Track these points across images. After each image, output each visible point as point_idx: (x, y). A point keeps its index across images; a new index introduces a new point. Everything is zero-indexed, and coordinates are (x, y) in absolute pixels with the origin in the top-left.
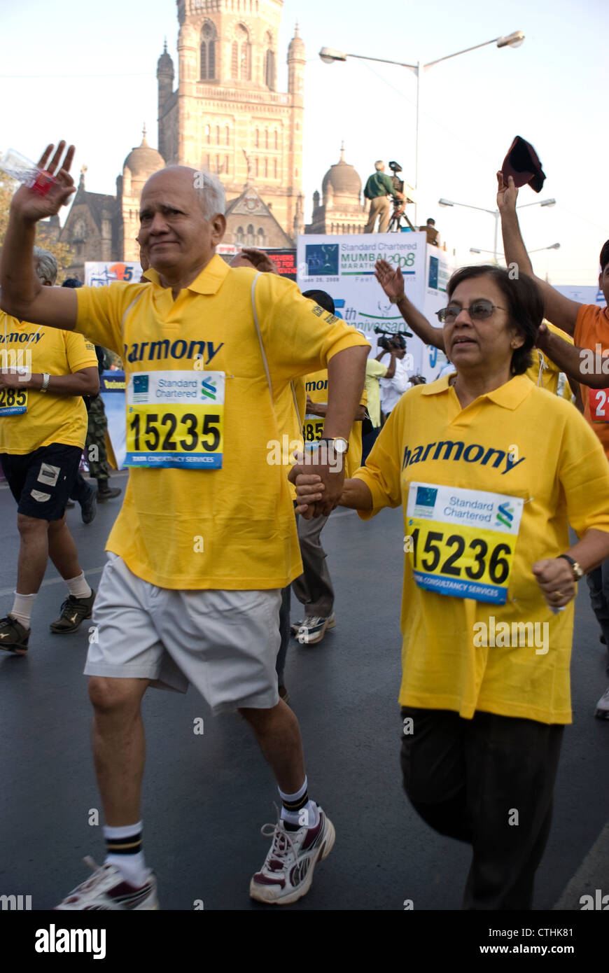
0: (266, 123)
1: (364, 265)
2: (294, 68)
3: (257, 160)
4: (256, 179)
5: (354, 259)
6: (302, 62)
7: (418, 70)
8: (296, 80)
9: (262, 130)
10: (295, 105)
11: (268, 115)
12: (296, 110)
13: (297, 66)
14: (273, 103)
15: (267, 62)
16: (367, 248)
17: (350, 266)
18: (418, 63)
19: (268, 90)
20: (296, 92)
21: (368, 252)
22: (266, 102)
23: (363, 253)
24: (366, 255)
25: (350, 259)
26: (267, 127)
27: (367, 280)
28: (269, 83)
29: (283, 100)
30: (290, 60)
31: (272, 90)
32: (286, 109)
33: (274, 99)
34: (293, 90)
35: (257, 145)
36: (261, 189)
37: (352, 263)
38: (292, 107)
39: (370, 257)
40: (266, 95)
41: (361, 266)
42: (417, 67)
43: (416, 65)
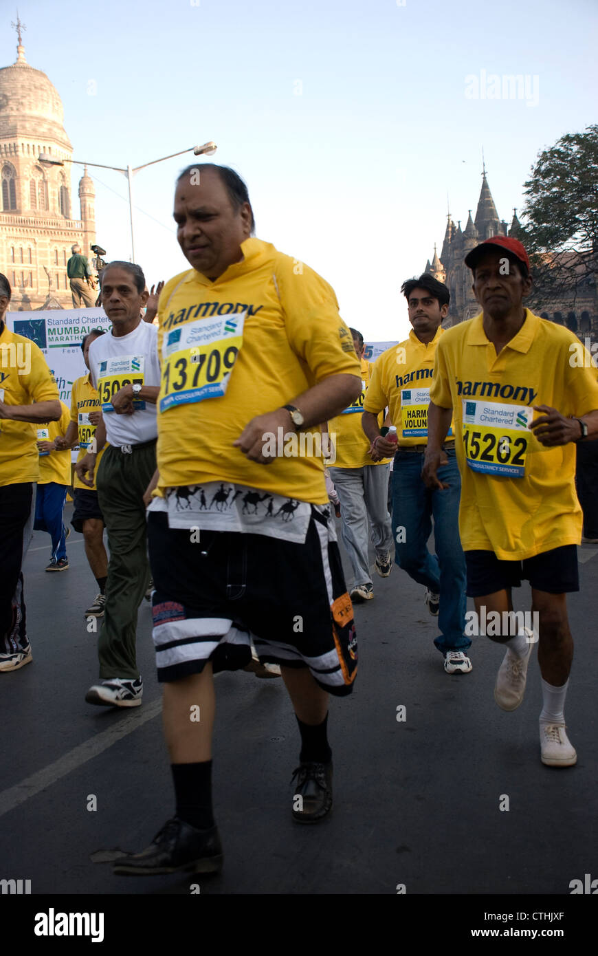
0: (64, 245)
1: (70, 338)
2: (85, 200)
3: (57, 275)
4: (57, 290)
5: (60, 333)
6: (92, 196)
7: (128, 173)
8: (87, 210)
9: (60, 250)
10: (88, 230)
11: (64, 238)
12: (89, 234)
13: (88, 199)
14: (68, 228)
15: (62, 196)
16: (72, 322)
17: (57, 339)
18: (128, 167)
19: (64, 218)
20: (88, 219)
21: (73, 326)
22: (63, 228)
23: (68, 326)
24: (71, 328)
25: (57, 333)
26: (64, 248)
27: (73, 351)
28: (65, 212)
29: (77, 226)
30: (81, 194)
31: (67, 218)
32: (80, 233)
33: (69, 225)
34: (85, 218)
35: (57, 263)
36: (62, 299)
37: (59, 336)
38: (85, 232)
39: (75, 330)
40: (62, 223)
41: (67, 339)
42: (127, 171)
43: (126, 169)
